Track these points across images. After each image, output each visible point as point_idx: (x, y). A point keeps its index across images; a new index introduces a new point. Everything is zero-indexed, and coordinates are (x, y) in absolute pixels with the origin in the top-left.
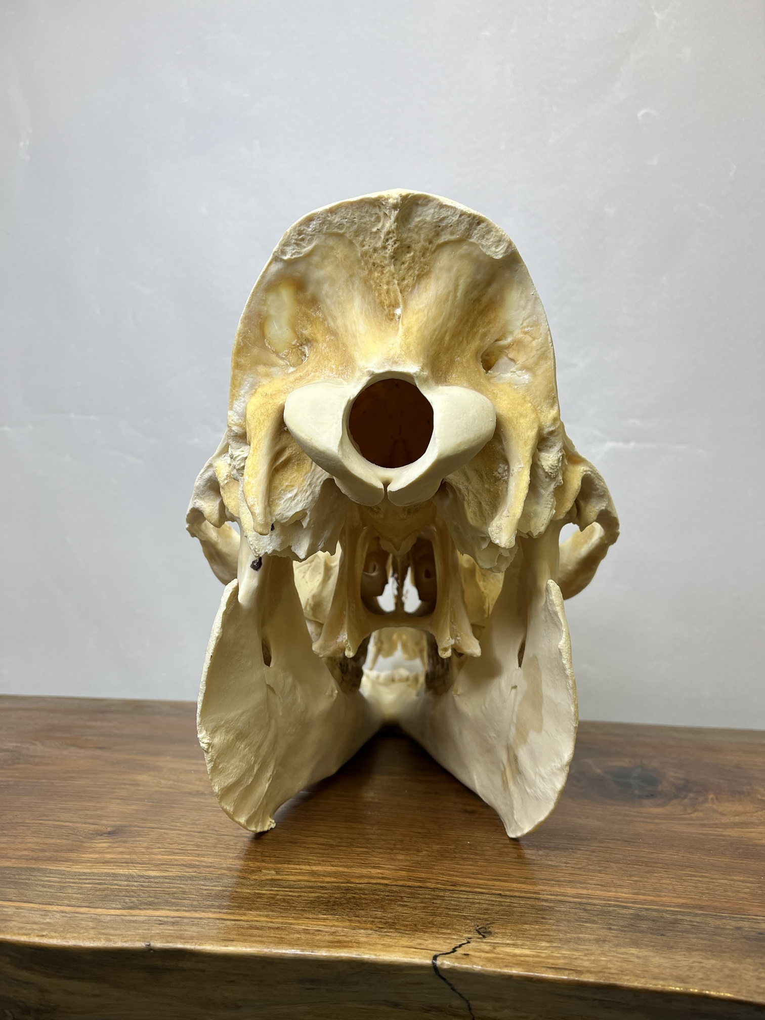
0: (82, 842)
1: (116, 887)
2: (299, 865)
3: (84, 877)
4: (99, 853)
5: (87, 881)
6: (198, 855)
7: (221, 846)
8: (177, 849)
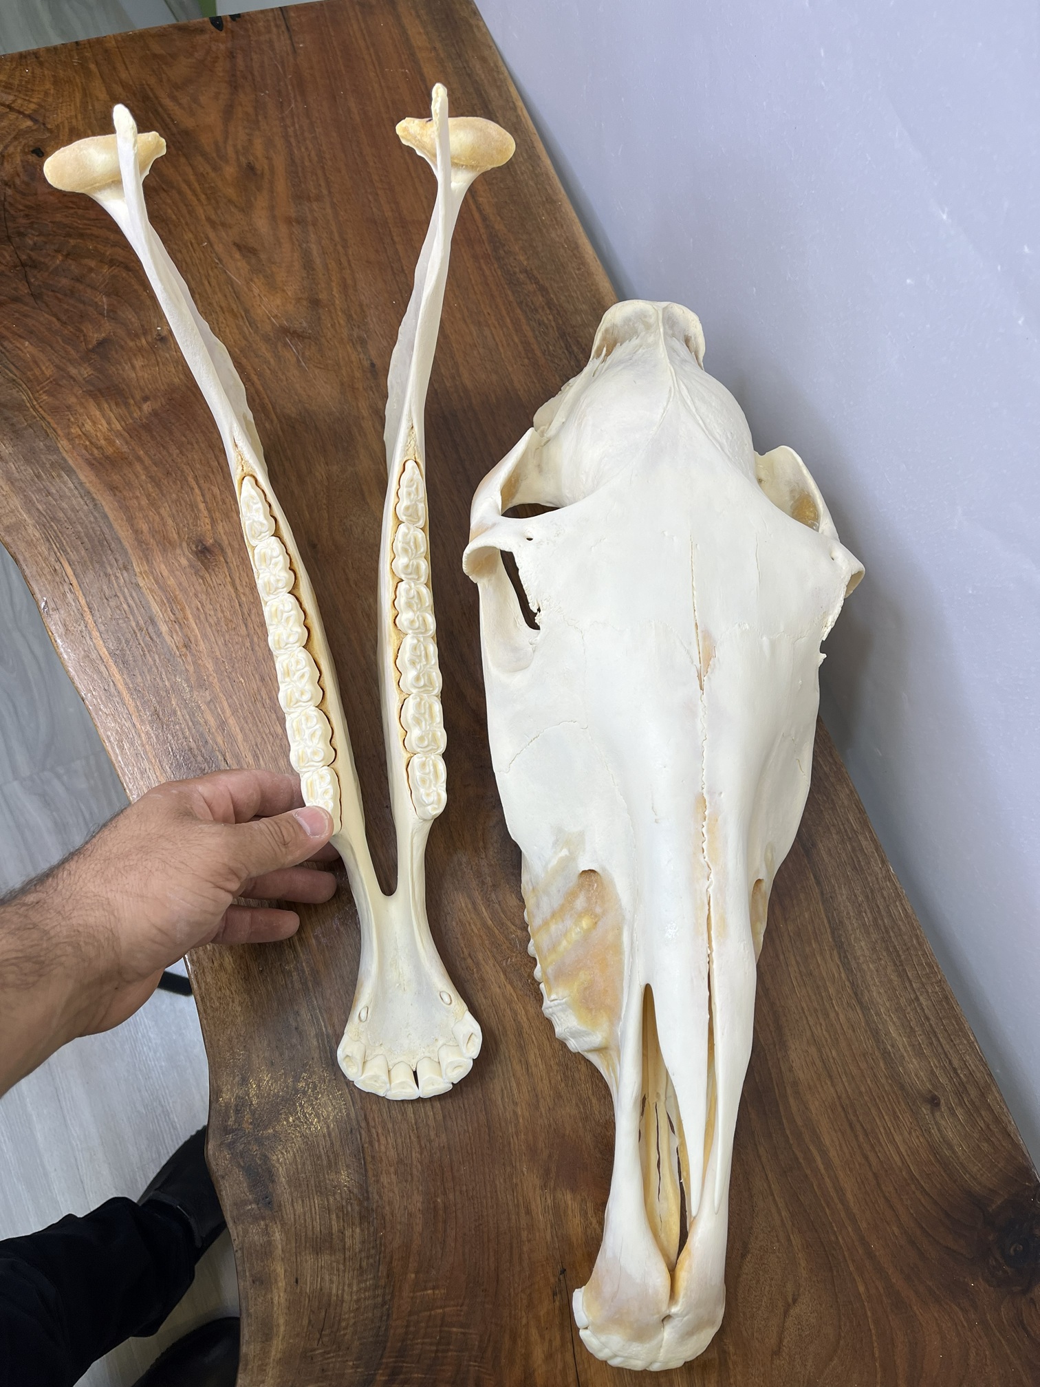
0: (181, 545)
1: (134, 624)
2: (230, 706)
3: (134, 594)
4: (172, 572)
5: (131, 602)
6: (205, 636)
7: (227, 637)
8: (205, 614)
